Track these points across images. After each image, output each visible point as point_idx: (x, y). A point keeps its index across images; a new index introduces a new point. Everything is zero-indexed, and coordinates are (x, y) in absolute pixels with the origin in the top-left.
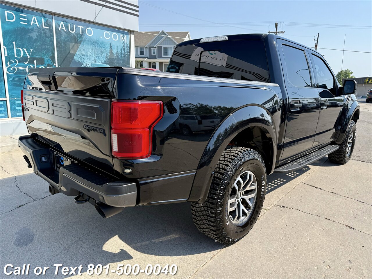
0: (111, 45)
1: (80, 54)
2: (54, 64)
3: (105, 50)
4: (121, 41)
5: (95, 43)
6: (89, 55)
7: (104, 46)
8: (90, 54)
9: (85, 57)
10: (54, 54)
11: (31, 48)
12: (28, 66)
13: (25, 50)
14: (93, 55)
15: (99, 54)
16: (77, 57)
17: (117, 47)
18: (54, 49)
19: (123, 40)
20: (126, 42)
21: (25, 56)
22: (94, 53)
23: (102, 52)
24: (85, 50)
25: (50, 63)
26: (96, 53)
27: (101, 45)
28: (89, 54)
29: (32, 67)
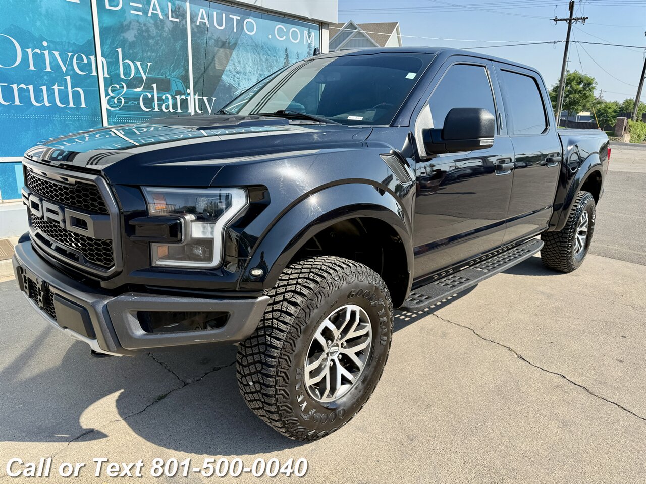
0: (286, 51)
1: (233, 70)
2: (186, 90)
3: (276, 61)
4: (305, 44)
5: (257, 48)
6: (248, 71)
7: (275, 55)
8: (251, 69)
9: (241, 76)
10: (187, 71)
11: (148, 60)
12: (142, 95)
13: (138, 63)
14: (255, 71)
15: (266, 70)
16: (227, 75)
17: (298, 55)
18: (187, 61)
19: (309, 42)
20: (313, 45)
21: (138, 75)
22: (257, 68)
23: (271, 65)
24: (242, 62)
25: (181, 88)
26: (260, 68)
27: (269, 52)
28: (248, 69)
29: (150, 96)
